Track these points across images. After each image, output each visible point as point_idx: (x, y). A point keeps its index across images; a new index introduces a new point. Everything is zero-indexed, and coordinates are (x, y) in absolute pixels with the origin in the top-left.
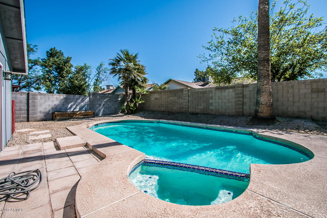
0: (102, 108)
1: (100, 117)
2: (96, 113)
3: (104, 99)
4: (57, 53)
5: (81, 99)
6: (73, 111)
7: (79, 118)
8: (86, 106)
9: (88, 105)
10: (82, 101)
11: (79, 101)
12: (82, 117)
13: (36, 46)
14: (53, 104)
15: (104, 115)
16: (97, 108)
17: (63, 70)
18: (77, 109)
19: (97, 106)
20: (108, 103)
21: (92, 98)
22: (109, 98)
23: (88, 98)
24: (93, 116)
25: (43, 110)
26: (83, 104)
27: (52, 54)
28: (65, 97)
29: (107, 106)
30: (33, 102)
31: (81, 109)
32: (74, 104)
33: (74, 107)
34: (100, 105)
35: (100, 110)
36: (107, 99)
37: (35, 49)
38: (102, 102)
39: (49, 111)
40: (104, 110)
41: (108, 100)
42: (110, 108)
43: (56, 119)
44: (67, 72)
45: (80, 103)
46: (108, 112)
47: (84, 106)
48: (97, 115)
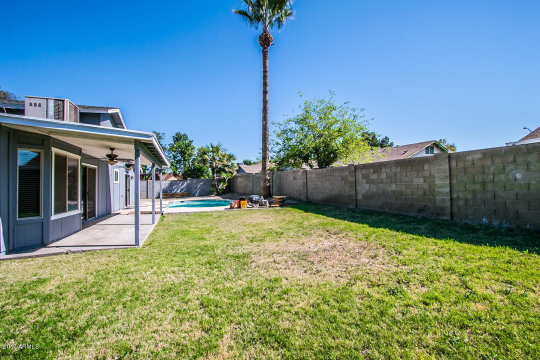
0: (198, 190)
2: (193, 194)
3: (200, 183)
4: (181, 136)
6: (176, 193)
7: (178, 197)
9: (186, 188)
10: (182, 185)
11: (180, 185)
12: (180, 196)
13: (163, 134)
14: (163, 188)
15: (200, 195)
16: (193, 190)
17: (185, 154)
18: (178, 192)
20: (203, 186)
21: (189, 183)
23: (186, 183)
24: (187, 196)
26: (182, 187)
27: (178, 138)
29: (202, 188)
31: (182, 190)
32: (176, 187)
33: (176, 189)
34: (196, 188)
35: (196, 192)
36: (202, 183)
37: (163, 136)
38: (198, 186)
40: (199, 192)
42: (205, 190)
44: (189, 155)
45: (180, 187)
46: (203, 194)
47: (184, 188)
48: (194, 196)
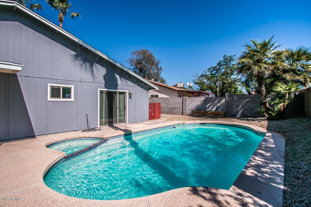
0: (241, 109)
1: (238, 118)
2: (233, 114)
3: (244, 100)
5: (217, 101)
6: (210, 110)
7: (210, 117)
8: (222, 107)
9: (224, 106)
10: (219, 102)
11: (216, 102)
12: (212, 116)
14: (197, 105)
16: (234, 109)
18: (214, 109)
19: (234, 107)
20: (248, 104)
21: (228, 99)
22: (250, 99)
23: (224, 99)
24: (223, 116)
25: (191, 109)
26: (219, 105)
28: (204, 99)
29: (247, 107)
30: (185, 103)
31: (218, 108)
32: (211, 105)
33: (211, 107)
34: (238, 106)
35: (237, 112)
36: (247, 100)
38: (240, 103)
39: (194, 109)
40: (243, 111)
41: (250, 101)
42: (252, 109)
43: (194, 115)
45: (216, 104)
47: (220, 106)
48: (234, 116)
